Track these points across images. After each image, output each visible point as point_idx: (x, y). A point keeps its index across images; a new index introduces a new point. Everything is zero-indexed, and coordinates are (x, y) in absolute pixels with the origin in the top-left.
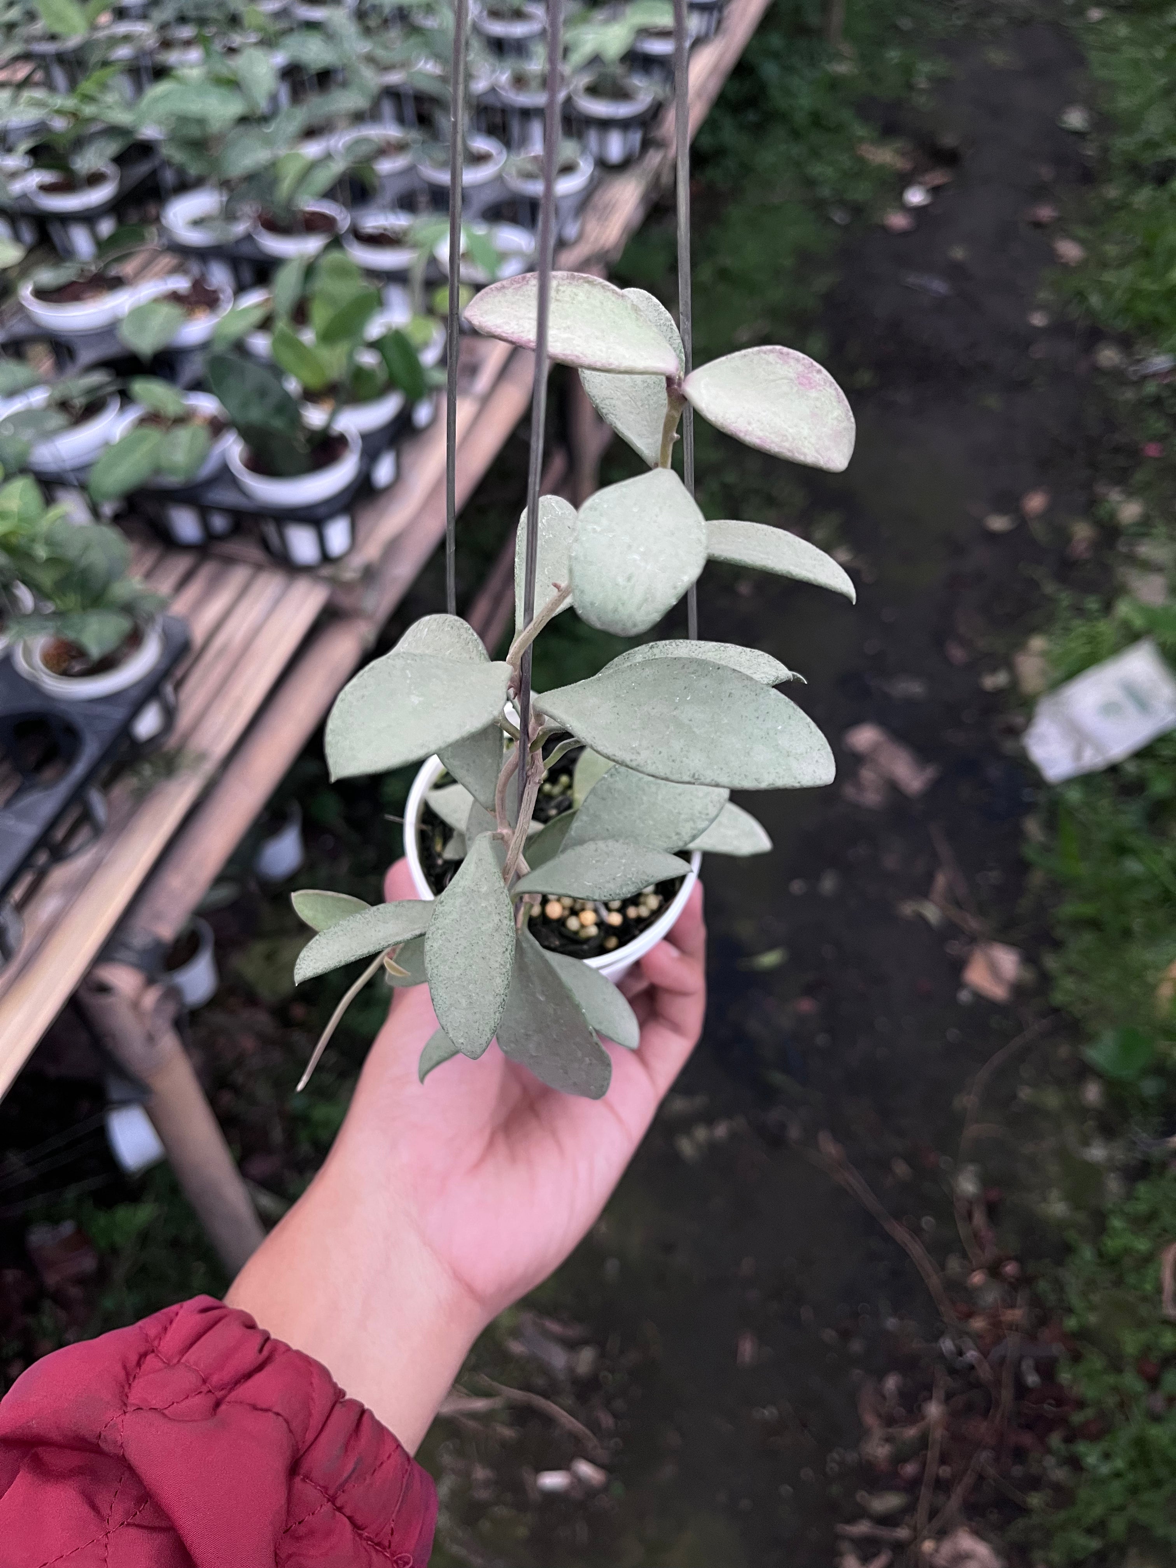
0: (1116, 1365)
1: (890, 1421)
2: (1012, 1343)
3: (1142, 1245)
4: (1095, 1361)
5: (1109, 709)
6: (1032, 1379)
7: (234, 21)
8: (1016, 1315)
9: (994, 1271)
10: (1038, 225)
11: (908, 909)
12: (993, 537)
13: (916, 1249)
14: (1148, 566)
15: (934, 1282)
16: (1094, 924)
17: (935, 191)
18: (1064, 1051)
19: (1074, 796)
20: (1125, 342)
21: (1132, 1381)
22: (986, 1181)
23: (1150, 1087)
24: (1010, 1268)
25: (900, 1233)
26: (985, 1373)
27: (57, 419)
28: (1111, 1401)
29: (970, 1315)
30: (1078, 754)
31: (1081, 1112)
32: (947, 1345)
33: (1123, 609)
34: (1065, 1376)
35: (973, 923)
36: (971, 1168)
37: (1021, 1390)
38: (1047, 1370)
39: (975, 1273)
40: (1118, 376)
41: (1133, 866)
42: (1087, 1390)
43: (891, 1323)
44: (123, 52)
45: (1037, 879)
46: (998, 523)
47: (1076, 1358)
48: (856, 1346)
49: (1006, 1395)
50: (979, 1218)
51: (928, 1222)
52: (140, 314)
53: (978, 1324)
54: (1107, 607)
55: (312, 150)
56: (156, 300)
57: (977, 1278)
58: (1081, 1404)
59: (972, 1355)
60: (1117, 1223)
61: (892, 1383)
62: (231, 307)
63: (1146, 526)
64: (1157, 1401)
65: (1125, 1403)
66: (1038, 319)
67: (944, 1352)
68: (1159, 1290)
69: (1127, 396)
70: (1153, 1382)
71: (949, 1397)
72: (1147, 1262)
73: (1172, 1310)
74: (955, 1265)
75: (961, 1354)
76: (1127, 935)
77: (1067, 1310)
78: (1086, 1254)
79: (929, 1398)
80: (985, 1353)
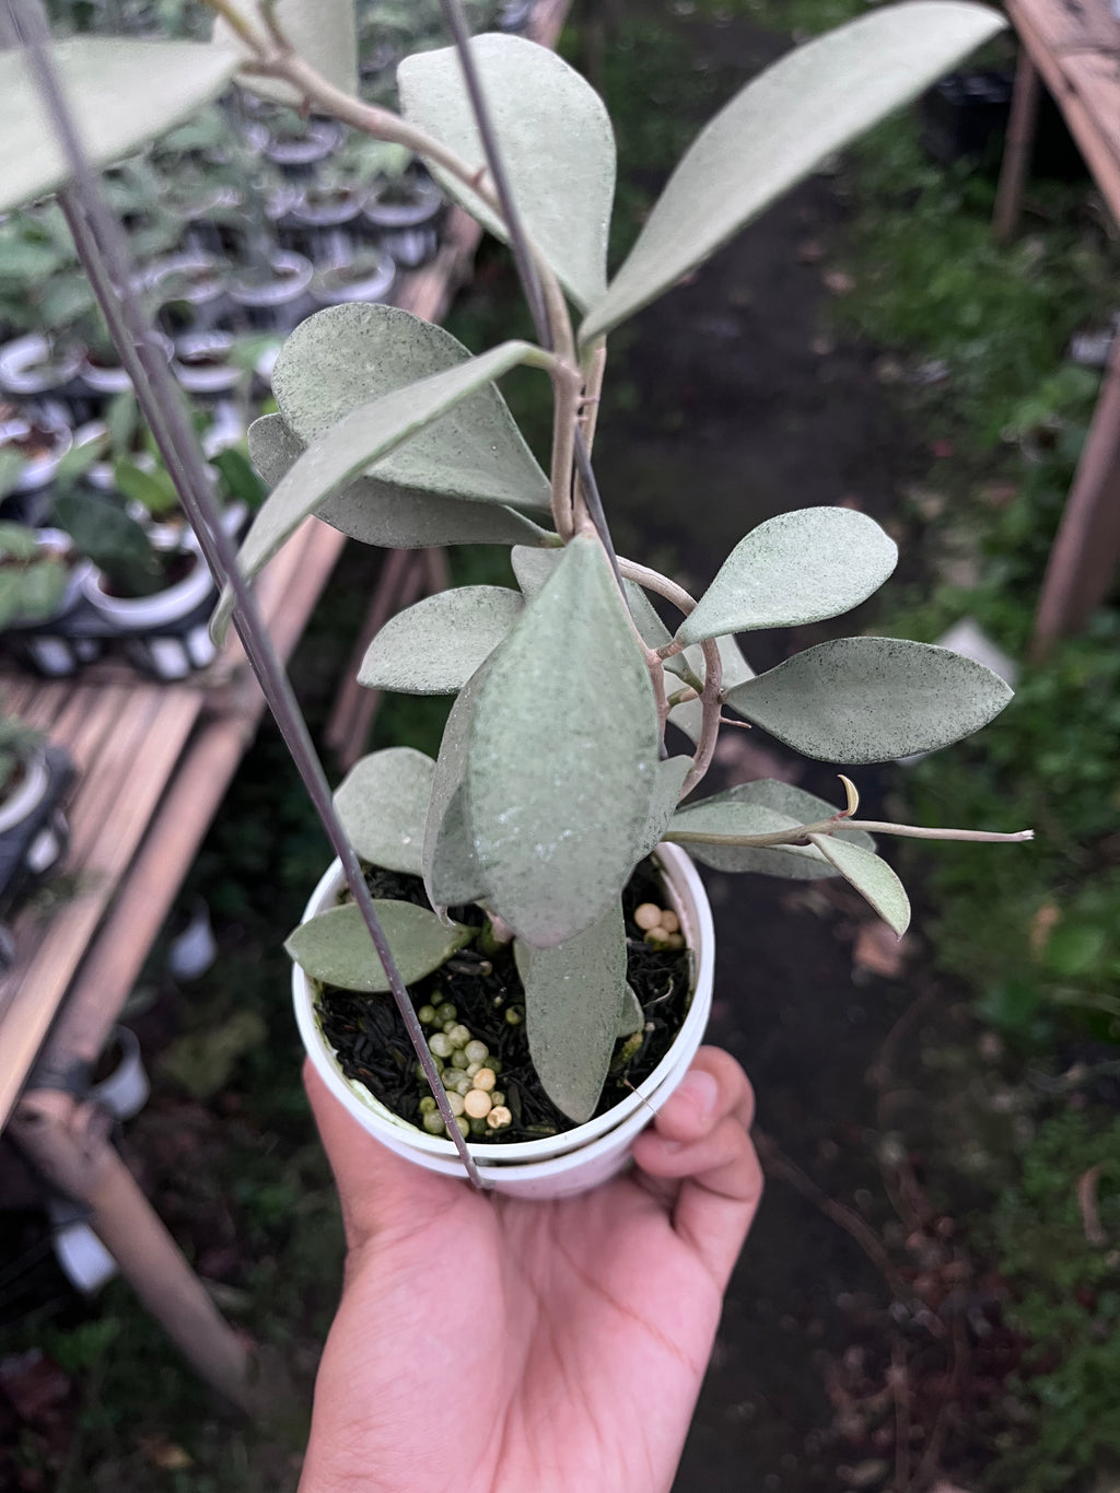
0: (1055, 1298)
1: (858, 1394)
2: (957, 1298)
3: (1058, 1179)
4: (1037, 1299)
6: (981, 1326)
8: (957, 1268)
9: (929, 1231)
10: (807, 264)
11: (792, 899)
13: (855, 1224)
14: (954, 553)
15: (877, 1251)
16: (964, 888)
18: (956, 1010)
19: (927, 772)
20: (903, 355)
21: (1073, 1311)
22: (910, 1146)
23: (1040, 1031)
24: (944, 1225)
25: (837, 1210)
26: (938, 1330)
28: (1056, 1334)
29: (914, 1276)
31: (982, 1065)
32: (898, 1310)
33: (943, 596)
34: (1012, 1318)
36: (893, 1134)
37: (974, 1340)
38: (994, 1316)
39: (912, 1235)
40: (899, 388)
42: (1034, 1328)
43: (844, 1299)
47: (1018, 1299)
48: (816, 1328)
49: (960, 1348)
50: (908, 1184)
51: (861, 1195)
53: (924, 1284)
54: (926, 596)
57: (915, 1240)
58: (1029, 1342)
59: (923, 1314)
60: (1033, 1164)
61: (854, 1357)
62: (70, 446)
63: (947, 518)
64: (1098, 1327)
65: (1070, 1332)
66: (821, 346)
67: (896, 1317)
68: (1080, 1220)
69: (911, 404)
70: (1092, 1307)
71: (909, 1357)
72: (1066, 1193)
73: (1096, 1237)
74: (892, 1232)
75: (912, 1316)
76: (994, 893)
77: (1002, 1255)
78: (1010, 1198)
79: (888, 1365)
80: (934, 1311)
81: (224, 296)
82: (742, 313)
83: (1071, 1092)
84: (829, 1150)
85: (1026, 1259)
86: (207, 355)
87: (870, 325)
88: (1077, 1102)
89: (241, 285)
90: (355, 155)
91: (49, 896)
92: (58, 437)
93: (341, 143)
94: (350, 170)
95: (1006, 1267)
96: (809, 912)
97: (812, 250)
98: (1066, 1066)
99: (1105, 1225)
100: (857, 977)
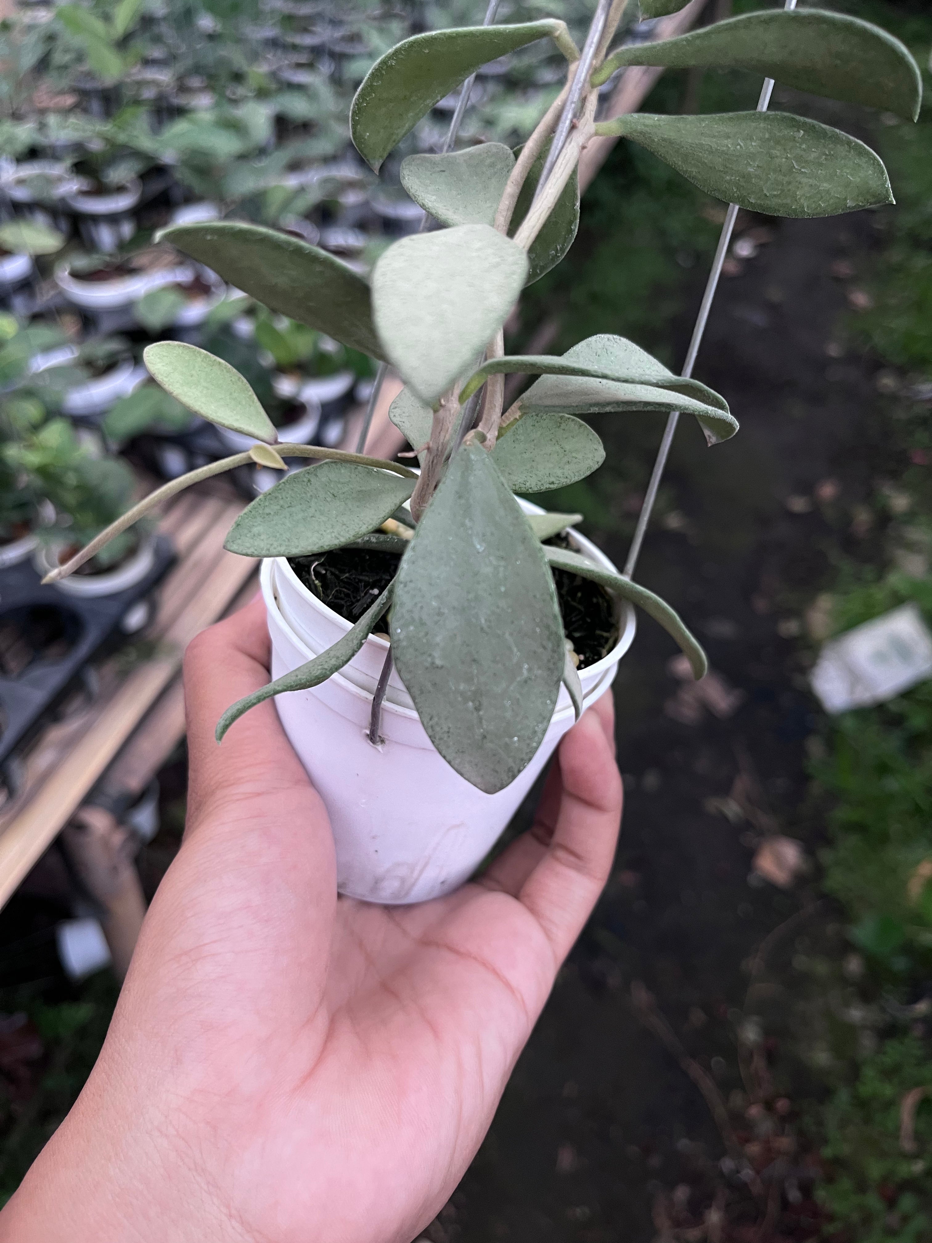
0: (862, 1187)
1: (678, 1224)
2: (779, 1167)
3: (888, 1090)
4: (845, 1184)
5: (880, 657)
6: (794, 1195)
7: (238, 77)
8: (786, 1143)
9: (769, 1106)
10: (838, 280)
11: (713, 804)
12: (793, 516)
13: (707, 1085)
14: (912, 547)
15: (720, 1112)
16: (859, 828)
17: (761, 247)
18: (831, 928)
19: (849, 724)
20: (902, 371)
21: (873, 1201)
22: (768, 1032)
23: (900, 964)
24: (782, 1105)
25: (695, 1070)
26: (757, 1189)
27: (81, 373)
28: (855, 1217)
29: (747, 1140)
30: (852, 691)
31: (843, 980)
32: (727, 1164)
33: (894, 580)
34: (821, 1194)
35: (764, 819)
36: (755, 1018)
37: (785, 1204)
38: (806, 1189)
39: (753, 1106)
40: (894, 398)
41: (893, 784)
42: (838, 1207)
43: (684, 1144)
44: (149, 94)
45: (816, 788)
46: (799, 504)
47: (830, 1180)
48: (655, 1161)
49: (773, 1208)
50: (759, 1063)
51: (717, 1061)
52: (152, 297)
53: (754, 1149)
54: (880, 577)
55: (292, 182)
56: (165, 289)
57: (755, 1111)
58: (831, 1218)
59: (747, 1173)
60: (869, 1072)
61: (682, 1193)
62: (223, 298)
63: (910, 517)
64: (893, 1219)
65: (867, 1219)
66: (834, 350)
67: (725, 1170)
68: (898, 1128)
69: (900, 414)
70: (891, 1203)
71: (728, 1205)
72: (890, 1105)
73: (908, 1145)
74: (737, 1099)
75: (738, 1172)
76: (884, 839)
77: (825, 1141)
78: (843, 1096)
79: (709, 1206)
80: (758, 1172)
81: (366, 204)
82: (772, 308)
83: (916, 1020)
84: (698, 1017)
85: (845, 1149)
86: (345, 248)
87: (879, 340)
88: (918, 1031)
89: (382, 198)
90: (496, 112)
91: (132, 654)
92: (213, 289)
93: (485, 99)
94: (489, 123)
95: (827, 1152)
96: (725, 818)
97: (843, 268)
98: (915, 999)
99: (918, 1136)
100: (753, 880)
